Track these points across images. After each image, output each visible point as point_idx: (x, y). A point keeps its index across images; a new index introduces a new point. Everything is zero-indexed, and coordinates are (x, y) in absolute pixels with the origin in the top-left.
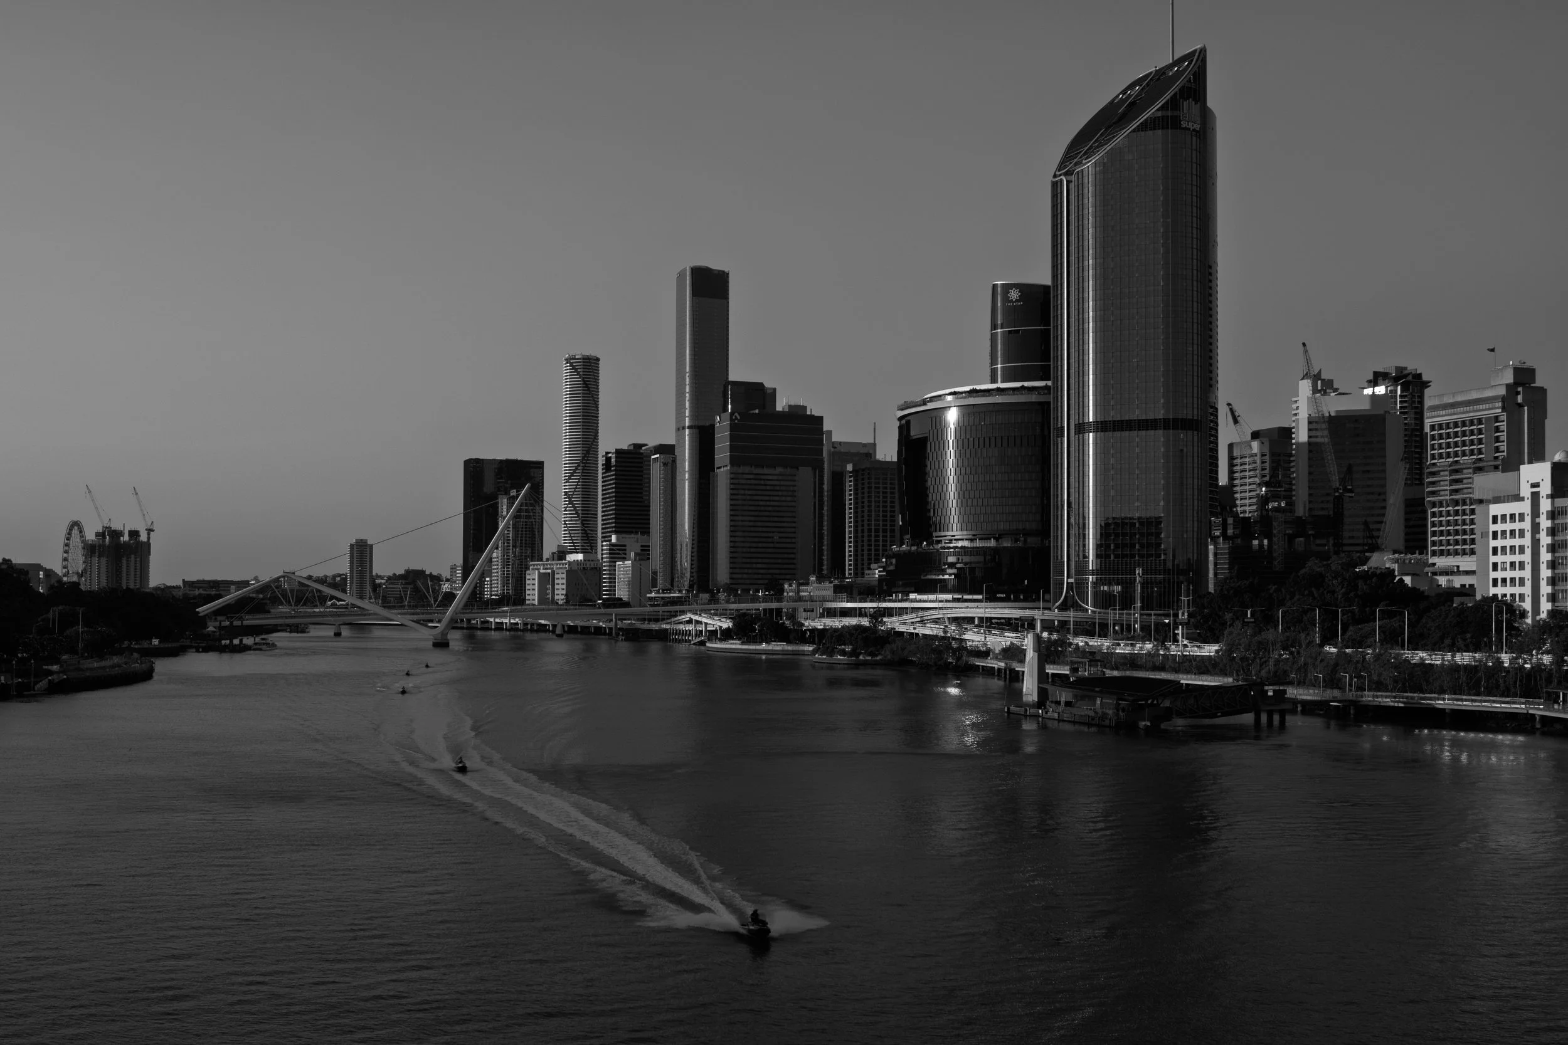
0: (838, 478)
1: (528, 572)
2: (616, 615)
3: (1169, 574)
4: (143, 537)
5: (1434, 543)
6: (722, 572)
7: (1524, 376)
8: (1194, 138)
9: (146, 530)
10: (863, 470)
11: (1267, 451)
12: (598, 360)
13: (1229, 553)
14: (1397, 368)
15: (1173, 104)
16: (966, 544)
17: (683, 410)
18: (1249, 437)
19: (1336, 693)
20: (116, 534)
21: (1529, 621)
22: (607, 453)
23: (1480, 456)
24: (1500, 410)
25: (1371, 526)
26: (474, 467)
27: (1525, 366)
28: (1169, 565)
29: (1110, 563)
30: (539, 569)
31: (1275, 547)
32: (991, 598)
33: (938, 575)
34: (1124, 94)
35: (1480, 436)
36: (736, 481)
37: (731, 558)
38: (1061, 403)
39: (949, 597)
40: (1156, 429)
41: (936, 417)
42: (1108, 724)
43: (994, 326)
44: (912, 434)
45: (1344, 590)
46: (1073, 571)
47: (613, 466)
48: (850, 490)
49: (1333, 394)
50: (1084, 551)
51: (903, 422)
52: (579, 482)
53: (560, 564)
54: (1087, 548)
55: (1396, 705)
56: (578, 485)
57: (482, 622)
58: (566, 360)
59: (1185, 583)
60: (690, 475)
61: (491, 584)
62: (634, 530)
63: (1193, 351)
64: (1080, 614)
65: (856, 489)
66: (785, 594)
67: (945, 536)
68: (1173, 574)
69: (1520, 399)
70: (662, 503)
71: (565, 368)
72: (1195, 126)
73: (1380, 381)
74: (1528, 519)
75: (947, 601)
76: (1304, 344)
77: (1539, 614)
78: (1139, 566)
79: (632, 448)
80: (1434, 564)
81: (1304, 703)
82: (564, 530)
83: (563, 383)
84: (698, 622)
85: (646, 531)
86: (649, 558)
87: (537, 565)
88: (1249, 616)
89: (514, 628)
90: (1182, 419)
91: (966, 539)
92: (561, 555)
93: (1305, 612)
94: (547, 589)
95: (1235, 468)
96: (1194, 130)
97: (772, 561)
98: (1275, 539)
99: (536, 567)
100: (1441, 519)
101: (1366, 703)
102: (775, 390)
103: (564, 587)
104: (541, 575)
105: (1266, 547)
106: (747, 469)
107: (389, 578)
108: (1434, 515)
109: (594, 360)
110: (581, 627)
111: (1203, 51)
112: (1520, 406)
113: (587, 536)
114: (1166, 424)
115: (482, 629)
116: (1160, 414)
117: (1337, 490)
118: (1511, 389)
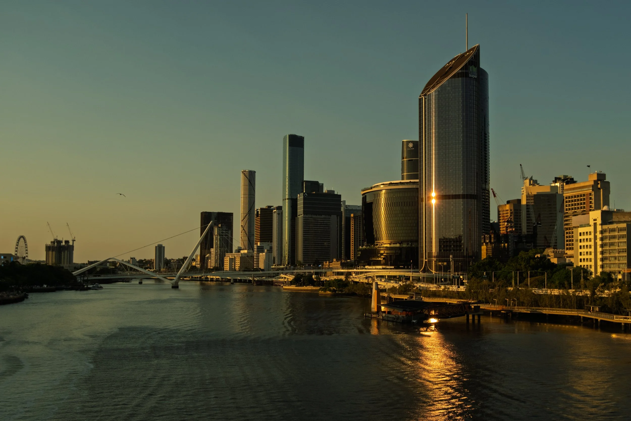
0: (348, 220)
1: (225, 258)
2: (253, 275)
3: (465, 258)
4: (71, 243)
5: (567, 245)
6: (300, 257)
7: (601, 177)
8: (474, 81)
9: (72, 240)
10: (357, 216)
11: (512, 208)
12: (255, 172)
13: (492, 249)
14: (564, 176)
15: (466, 67)
16: (388, 246)
17: (285, 192)
18: (506, 203)
19: (504, 307)
20: (59, 242)
21: (593, 276)
22: (257, 210)
23: (584, 209)
24: (591, 191)
25: (548, 239)
26: (205, 215)
27: (602, 173)
28: (465, 254)
29: (441, 253)
30: (229, 256)
31: (510, 247)
32: (397, 267)
33: (377, 258)
34: (448, 64)
35: (584, 201)
36: (306, 221)
37: (303, 252)
38: (423, 188)
39: (381, 267)
40: (459, 199)
41: (377, 194)
42: (399, 321)
43: (403, 158)
44: (367, 201)
45: (524, 264)
46: (427, 257)
47: (259, 215)
48: (352, 225)
49: (537, 186)
50: (431, 248)
51: (364, 196)
52: (247, 221)
53: (238, 254)
54: (432, 247)
55: (527, 312)
56: (246, 222)
57: (205, 278)
58: (242, 172)
59: (472, 261)
60: (288, 218)
61: (211, 263)
62: (267, 241)
63: (474, 167)
64: (430, 274)
65: (355, 224)
66: (324, 266)
67: (380, 242)
68: (467, 258)
69: (599, 186)
70: (277, 230)
71: (242, 175)
72: (475, 76)
73: (557, 181)
74: (593, 234)
75: (380, 269)
76: (521, 165)
77: (597, 273)
78: (451, 254)
79: (267, 207)
80: (567, 253)
81: (493, 311)
82: (241, 241)
83: (241, 181)
84: (285, 278)
85: (271, 241)
86: (272, 252)
87: (228, 255)
88: (485, 274)
89: (217, 280)
90: (470, 195)
91: (388, 244)
92: (239, 250)
93: (509, 273)
94: (233, 264)
95: (500, 216)
96: (474, 78)
97: (320, 253)
98: (510, 244)
99: (228, 256)
100: (570, 235)
101: (515, 311)
102: (323, 184)
103: (239, 263)
104: (230, 259)
105: (506, 247)
106: (310, 216)
107: (177, 260)
108: (567, 233)
109: (253, 172)
110: (243, 280)
111: (478, 47)
112: (599, 189)
113: (250, 243)
114: (464, 197)
115: (205, 281)
116: (461, 193)
117: (534, 224)
118: (596, 182)
